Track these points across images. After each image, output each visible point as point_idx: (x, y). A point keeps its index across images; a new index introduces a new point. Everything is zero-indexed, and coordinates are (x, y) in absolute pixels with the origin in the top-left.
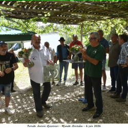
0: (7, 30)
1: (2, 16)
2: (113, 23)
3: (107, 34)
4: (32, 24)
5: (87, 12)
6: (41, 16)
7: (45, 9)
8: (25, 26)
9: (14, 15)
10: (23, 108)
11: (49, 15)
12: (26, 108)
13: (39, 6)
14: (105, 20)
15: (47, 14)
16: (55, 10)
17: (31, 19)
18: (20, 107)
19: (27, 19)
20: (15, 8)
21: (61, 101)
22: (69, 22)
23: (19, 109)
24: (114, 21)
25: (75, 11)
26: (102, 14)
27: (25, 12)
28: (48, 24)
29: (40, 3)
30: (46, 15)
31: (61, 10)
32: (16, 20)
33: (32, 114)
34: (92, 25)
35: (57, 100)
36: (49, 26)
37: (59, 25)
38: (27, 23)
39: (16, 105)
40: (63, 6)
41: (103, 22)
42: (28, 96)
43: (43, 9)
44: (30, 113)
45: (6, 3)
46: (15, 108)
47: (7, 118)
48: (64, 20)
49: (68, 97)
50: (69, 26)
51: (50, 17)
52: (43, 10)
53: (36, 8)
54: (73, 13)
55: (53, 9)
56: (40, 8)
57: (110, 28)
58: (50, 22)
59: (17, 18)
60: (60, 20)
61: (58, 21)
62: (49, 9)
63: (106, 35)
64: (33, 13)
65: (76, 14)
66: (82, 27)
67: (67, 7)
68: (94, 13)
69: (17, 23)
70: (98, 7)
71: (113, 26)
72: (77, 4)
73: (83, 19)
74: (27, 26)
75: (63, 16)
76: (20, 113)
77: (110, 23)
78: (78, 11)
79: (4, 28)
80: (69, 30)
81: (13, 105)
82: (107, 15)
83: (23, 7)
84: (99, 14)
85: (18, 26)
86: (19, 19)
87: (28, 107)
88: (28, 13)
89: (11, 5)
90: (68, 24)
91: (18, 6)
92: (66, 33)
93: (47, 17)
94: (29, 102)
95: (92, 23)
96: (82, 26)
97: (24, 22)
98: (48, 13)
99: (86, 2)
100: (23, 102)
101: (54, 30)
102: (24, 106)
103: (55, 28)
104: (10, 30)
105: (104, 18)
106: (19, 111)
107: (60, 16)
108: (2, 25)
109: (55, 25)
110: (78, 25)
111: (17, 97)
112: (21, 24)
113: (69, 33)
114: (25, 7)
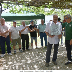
0: (27, 13)
1: (24, 5)
4: (42, 9)
6: (47, 4)
8: (38, 11)
9: (31, 4)
10: (35, 60)
11: (52, 4)
12: (38, 60)
17: (41, 6)
18: (34, 59)
22: (64, 7)
23: (33, 60)
27: (38, 2)
28: (51, 9)
30: (50, 4)
32: (32, 7)
33: (41, 63)
37: (58, 10)
38: (38, 8)
39: (32, 58)
42: (39, 53)
44: (40, 63)
46: (31, 59)
47: (26, 65)
48: (61, 7)
49: (63, 54)
50: (64, 10)
51: (52, 5)
52: (48, 1)
54: (67, 2)
58: (53, 8)
59: (33, 6)
60: (59, 6)
61: (57, 7)
64: (42, 2)
65: (68, 3)
75: (60, 4)
76: (34, 62)
79: (25, 12)
81: (30, 58)
85: (33, 10)
86: (34, 6)
87: (39, 59)
90: (63, 9)
92: (62, 14)
93: (51, 5)
94: (39, 56)
97: (37, 8)
98: (51, 3)
100: (36, 56)
101: (55, 13)
102: (36, 59)
104: (29, 13)
106: (33, 62)
107: (58, 4)
108: (24, 10)
109: (56, 9)
110: (70, 9)
111: (32, 53)
112: (35, 10)
113: (64, 15)
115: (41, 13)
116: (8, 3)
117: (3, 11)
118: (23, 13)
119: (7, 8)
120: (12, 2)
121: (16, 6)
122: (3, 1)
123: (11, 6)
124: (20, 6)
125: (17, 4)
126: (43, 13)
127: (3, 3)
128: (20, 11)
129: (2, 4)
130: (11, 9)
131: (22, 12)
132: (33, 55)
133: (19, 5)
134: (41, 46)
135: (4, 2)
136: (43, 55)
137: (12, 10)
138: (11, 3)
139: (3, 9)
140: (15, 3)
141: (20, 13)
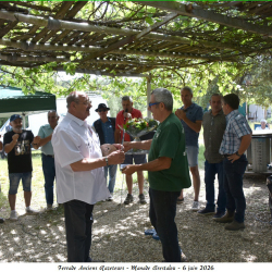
2: (211, 72)
3: (202, 95)
4: (44, 76)
5: (157, 51)
6: (62, 60)
7: (70, 45)
8: (30, 81)
9: (5, 58)
10: (25, 256)
11: (80, 58)
12: (33, 254)
13: (57, 39)
14: (195, 66)
15: (74, 55)
16: (91, 47)
17: (42, 66)
18: (18, 254)
19: (33, 66)
20: (6, 43)
21: (107, 237)
22: (122, 70)
23: (17, 259)
24: (214, 68)
25: (132, 49)
26: (189, 55)
27: (30, 52)
28: (79, 75)
29: (59, 33)
30: (72, 58)
31: (103, 47)
32: (11, 69)
34: (169, 76)
35: (99, 235)
36: (80, 80)
37: (101, 78)
38: (33, 74)
39: (11, 249)
40: (109, 40)
41: (192, 70)
42: (38, 229)
43: (65, 45)
46: (8, 255)
48: (113, 67)
49: (122, 228)
50: (123, 79)
51: (81, 61)
52: (67, 48)
53: (52, 43)
54: (129, 53)
55: (87, 46)
56: (61, 44)
57: (205, 81)
58: (83, 71)
59: (12, 65)
60: (103, 67)
61: (99, 70)
62: (79, 45)
63: (199, 96)
64: (46, 53)
65: (135, 56)
66: (149, 81)
67: (116, 40)
68: (171, 52)
69: (13, 75)
70: (179, 40)
71: (212, 78)
72: (136, 34)
73: (151, 65)
74: (34, 81)
75: (108, 59)
77: (206, 72)
78: (138, 50)
80: (122, 87)
81: (3, 250)
82: (199, 57)
83: (24, 41)
84: (183, 54)
85: (14, 80)
86: (17, 65)
87: (37, 253)
88: (36, 53)
90: (119, 75)
91: (14, 41)
92: (116, 93)
93: (76, 61)
94: (39, 242)
95: (170, 73)
96: (150, 79)
97: (27, 73)
98: (77, 54)
99: (153, 30)
100: (25, 243)
101: (92, 88)
102: (27, 251)
103: (92, 84)
105: (194, 62)
107: (102, 58)
109: (93, 77)
110: (142, 76)
111: (13, 232)
112: (21, 78)
113: (122, 94)
114: (29, 42)
115: (42, 89)
126: (50, 88)
132: (17, 239)
134: (45, 205)
136: (52, 237)
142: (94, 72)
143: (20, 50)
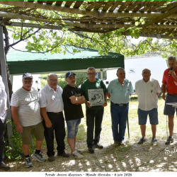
0: (75, 51)
1: (64, 29)
4: (115, 40)
7: (135, 11)
8: (104, 44)
9: (83, 26)
11: (143, 23)
15: (138, 20)
16: (152, 13)
17: (113, 32)
19: (106, 32)
27: (102, 20)
28: (142, 39)
30: (137, 24)
31: (163, 12)
36: (144, 42)
37: (161, 41)
40: (168, 5)
43: (130, 12)
45: (67, 6)
48: (171, 31)
51: (144, 26)
53: (119, 11)
55: (149, 12)
56: (127, 11)
58: (146, 35)
60: (163, 31)
61: (160, 33)
62: (142, 12)
69: (91, 39)
74: (108, 44)
75: (168, 23)
79: (71, 49)
83: (97, 10)
85: (92, 44)
88: (108, 20)
89: (76, 7)
93: (140, 26)
98: (141, 20)
101: (153, 49)
103: (154, 46)
104: (80, 51)
107: (162, 23)
109: (155, 40)
112: (98, 42)
114: (100, 11)
116: (22, 25)
117: (11, 46)
118: (65, 52)
119: (21, 40)
120: (34, 22)
121: (44, 33)
122: (12, 20)
123: (31, 32)
124: (55, 33)
125: (47, 27)
127: (10, 24)
128: (57, 45)
129: (7, 27)
130: (31, 40)
131: (62, 48)
132: (89, 170)
133: (54, 31)
135: (12, 23)
137: (33, 45)
138: (33, 26)
139: (11, 41)
140: (42, 24)
141: (56, 51)
142: (155, 36)
143: (95, 18)
